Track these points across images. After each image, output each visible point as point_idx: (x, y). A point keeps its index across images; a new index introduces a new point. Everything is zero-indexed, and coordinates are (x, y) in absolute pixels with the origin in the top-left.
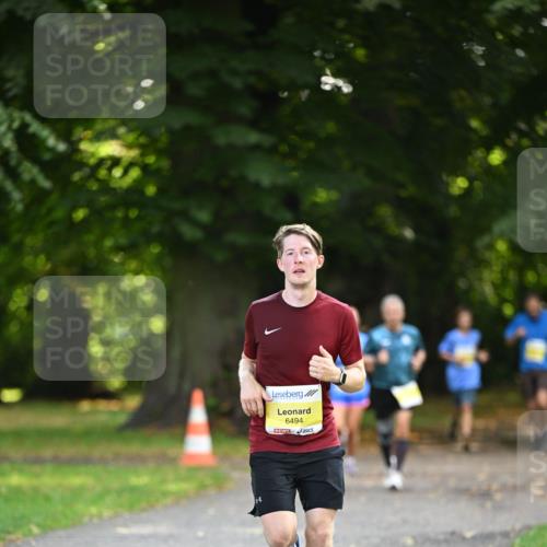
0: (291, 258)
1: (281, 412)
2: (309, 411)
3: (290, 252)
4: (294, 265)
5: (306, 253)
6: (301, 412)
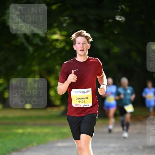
0: (79, 46)
1: (77, 99)
2: (87, 98)
3: (79, 43)
4: (80, 48)
5: (85, 43)
6: (84, 98)
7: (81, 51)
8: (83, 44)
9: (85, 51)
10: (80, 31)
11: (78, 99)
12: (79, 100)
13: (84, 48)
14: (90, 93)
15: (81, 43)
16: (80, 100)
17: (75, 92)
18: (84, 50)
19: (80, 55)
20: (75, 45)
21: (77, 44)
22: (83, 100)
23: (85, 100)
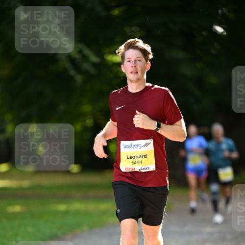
1: (129, 157)
2: (146, 156)
3: (128, 60)
4: (131, 68)
5: (139, 61)
6: (140, 157)
7: (131, 73)
8: (135, 61)
9: (139, 73)
10: (132, 40)
11: (131, 157)
12: (132, 160)
13: (137, 69)
14: (151, 147)
15: (133, 60)
16: (134, 160)
17: (125, 147)
18: (137, 73)
19: (131, 81)
20: (123, 64)
21: (126, 63)
22: (140, 160)
23: (143, 159)
